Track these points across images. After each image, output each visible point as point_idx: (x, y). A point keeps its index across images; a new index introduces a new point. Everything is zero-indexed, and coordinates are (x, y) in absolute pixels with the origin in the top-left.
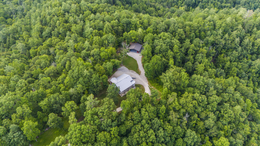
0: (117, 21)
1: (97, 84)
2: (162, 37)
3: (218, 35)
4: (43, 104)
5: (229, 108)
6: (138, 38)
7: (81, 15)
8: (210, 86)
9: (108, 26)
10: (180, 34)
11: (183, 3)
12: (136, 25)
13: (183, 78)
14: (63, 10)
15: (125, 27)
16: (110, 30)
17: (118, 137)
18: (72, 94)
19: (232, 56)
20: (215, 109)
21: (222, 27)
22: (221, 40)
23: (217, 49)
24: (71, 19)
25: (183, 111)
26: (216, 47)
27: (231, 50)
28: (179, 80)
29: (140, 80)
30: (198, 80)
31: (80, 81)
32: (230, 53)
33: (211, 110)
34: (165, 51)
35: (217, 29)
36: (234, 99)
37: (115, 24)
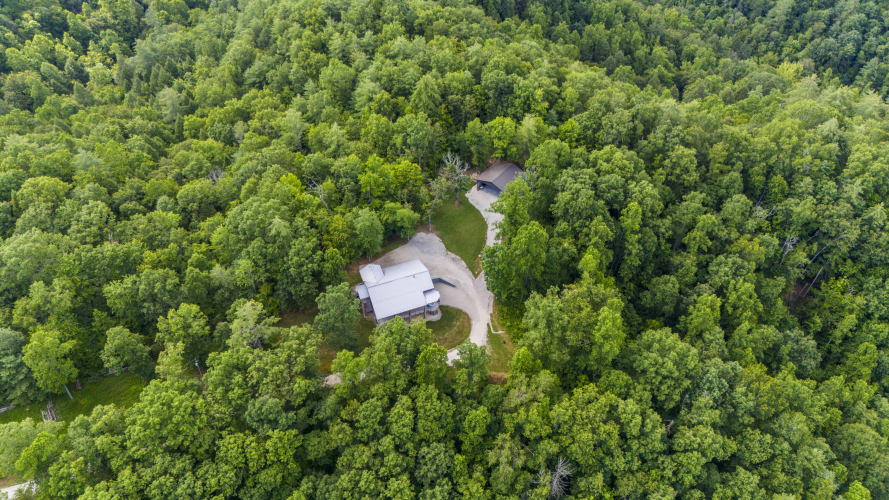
0: (468, 74)
1: (300, 273)
2: (600, 162)
3: (842, 203)
4: (112, 289)
5: (752, 493)
6: (514, 149)
7: (369, 33)
8: (706, 387)
9: (426, 85)
10: (679, 165)
11: (803, 48)
12: (528, 99)
13: (599, 330)
14: (325, 10)
15: (491, 102)
16: (430, 102)
17: (293, 466)
18: (217, 284)
19: (877, 295)
20: (688, 480)
21: (867, 174)
22: (844, 223)
23: (827, 253)
24: (336, 42)
25: (549, 447)
26: (821, 245)
27: (883, 272)
28: (580, 334)
29: (468, 295)
30: (663, 352)
31: (250, 249)
32: (871, 282)
33: (669, 479)
34: (584, 215)
35: (846, 175)
36: (793, 465)
37: (455, 84)
